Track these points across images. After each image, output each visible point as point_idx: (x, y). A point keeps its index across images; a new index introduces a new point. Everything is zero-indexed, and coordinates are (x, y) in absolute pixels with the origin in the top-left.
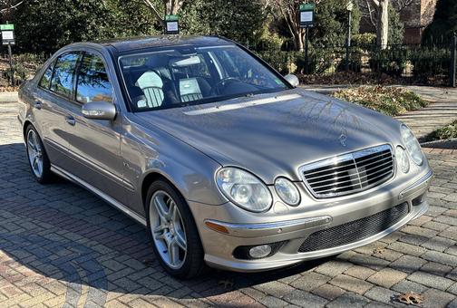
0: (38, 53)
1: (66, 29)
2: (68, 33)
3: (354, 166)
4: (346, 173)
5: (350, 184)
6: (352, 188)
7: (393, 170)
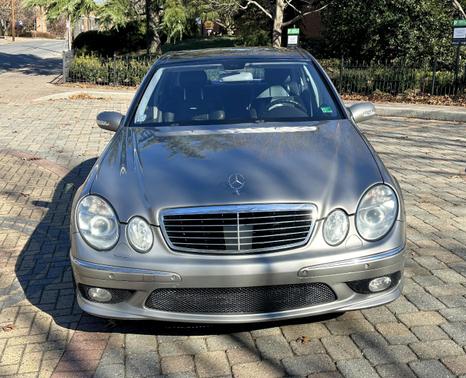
0: (346, 58)
1: (374, 33)
2: (377, 37)
3: (235, 222)
4: (221, 228)
5: (223, 242)
6: (224, 248)
7: (307, 238)
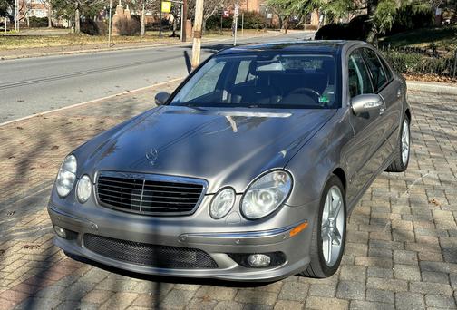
3: (141, 188)
4: (130, 191)
5: (130, 202)
6: (129, 207)
7: (194, 209)
